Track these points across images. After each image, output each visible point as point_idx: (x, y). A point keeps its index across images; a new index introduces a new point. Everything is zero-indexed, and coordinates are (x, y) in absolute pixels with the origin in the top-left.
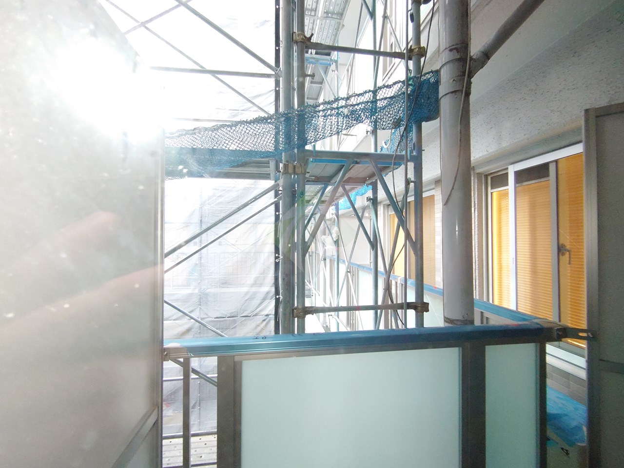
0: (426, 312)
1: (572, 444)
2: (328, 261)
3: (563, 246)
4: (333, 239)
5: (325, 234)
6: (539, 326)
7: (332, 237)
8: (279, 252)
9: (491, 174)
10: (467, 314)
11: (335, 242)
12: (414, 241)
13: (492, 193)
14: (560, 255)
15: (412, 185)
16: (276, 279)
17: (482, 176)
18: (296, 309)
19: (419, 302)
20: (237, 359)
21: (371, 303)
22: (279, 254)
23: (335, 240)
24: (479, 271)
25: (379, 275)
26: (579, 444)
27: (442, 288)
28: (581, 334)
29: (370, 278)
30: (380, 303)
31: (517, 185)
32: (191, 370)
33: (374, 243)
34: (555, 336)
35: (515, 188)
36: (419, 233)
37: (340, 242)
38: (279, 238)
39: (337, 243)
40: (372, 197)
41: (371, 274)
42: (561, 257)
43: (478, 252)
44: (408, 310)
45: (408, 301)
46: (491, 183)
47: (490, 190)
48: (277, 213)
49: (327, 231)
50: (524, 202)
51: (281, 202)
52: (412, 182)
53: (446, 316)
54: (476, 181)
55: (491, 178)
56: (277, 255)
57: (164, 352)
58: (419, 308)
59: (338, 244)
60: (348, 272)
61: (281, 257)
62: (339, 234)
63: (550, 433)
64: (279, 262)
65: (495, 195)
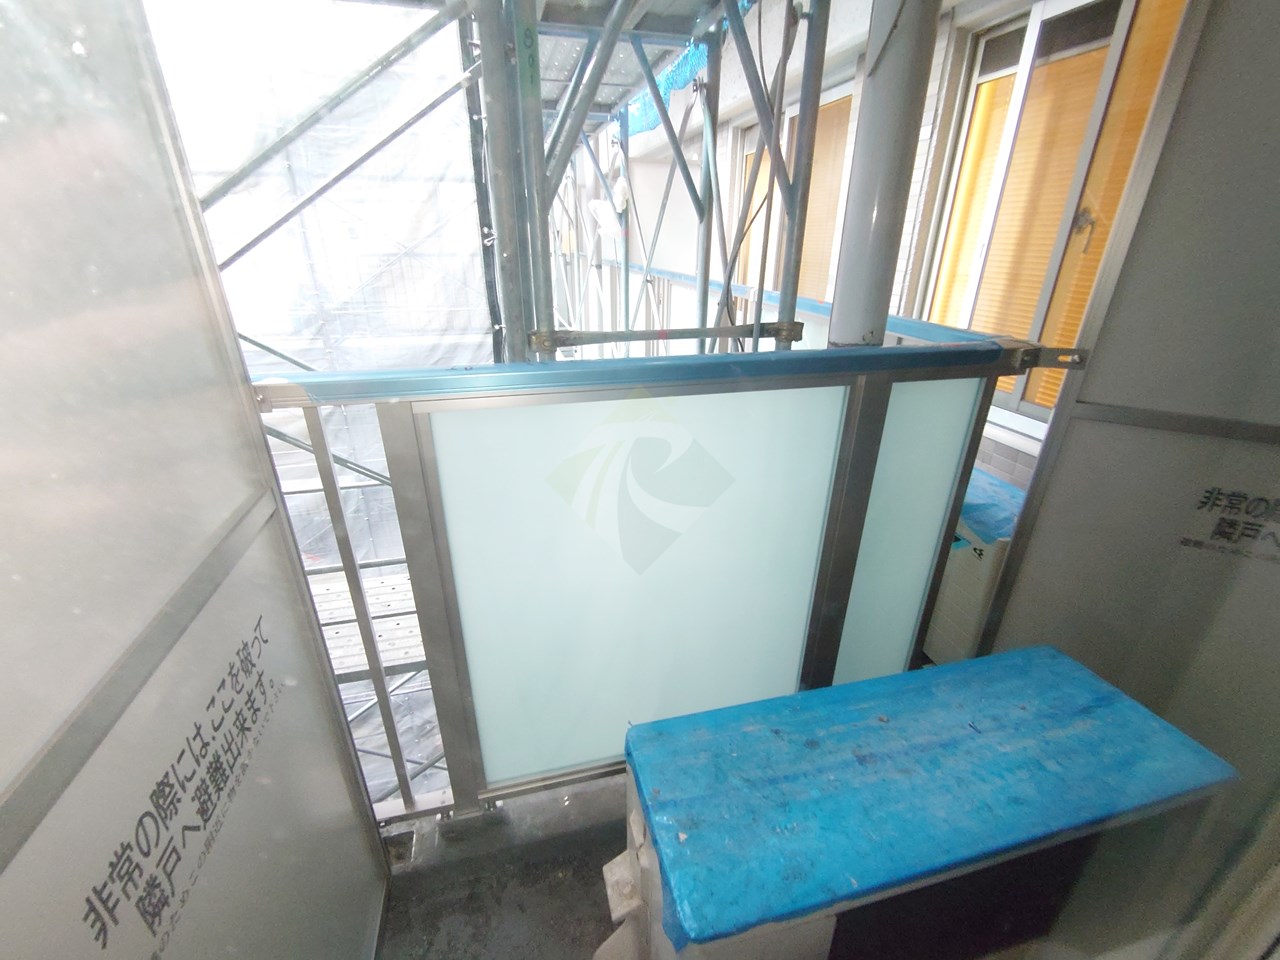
0: (797, 341)
1: (989, 539)
2: (606, 270)
3: (1086, 211)
4: (615, 209)
5: (597, 196)
6: (995, 347)
7: (613, 205)
8: (490, 220)
9: (990, 30)
10: (872, 333)
11: (620, 215)
12: (791, 182)
13: (978, 86)
14: (1075, 230)
15: (803, 26)
16: (490, 286)
17: (966, 38)
18: (535, 334)
19: (786, 320)
20: (418, 408)
21: (695, 324)
22: (490, 227)
23: (620, 211)
24: (911, 279)
25: (711, 288)
26: (1001, 539)
27: (831, 301)
28: (1061, 358)
29: (694, 295)
30: (711, 323)
31: (1038, 62)
32: (331, 459)
33: (705, 205)
34: (1017, 365)
35: (1032, 68)
36: (804, 160)
37: (632, 216)
38: (486, 185)
39: (623, 219)
40: (706, 81)
41: (695, 287)
42: (1074, 236)
43: (919, 234)
44: (761, 340)
45: (762, 321)
46: (983, 60)
47: (976, 79)
48: (475, 118)
49: (603, 192)
50: (1042, 107)
51: (481, 81)
52: (805, 16)
53: (832, 341)
54: (952, 50)
55: (987, 42)
56: (486, 230)
57: (257, 394)
58: (784, 333)
59: (627, 222)
60: (648, 281)
61: (494, 231)
62: (629, 196)
63: (962, 529)
64: (492, 245)
65: (984, 89)
